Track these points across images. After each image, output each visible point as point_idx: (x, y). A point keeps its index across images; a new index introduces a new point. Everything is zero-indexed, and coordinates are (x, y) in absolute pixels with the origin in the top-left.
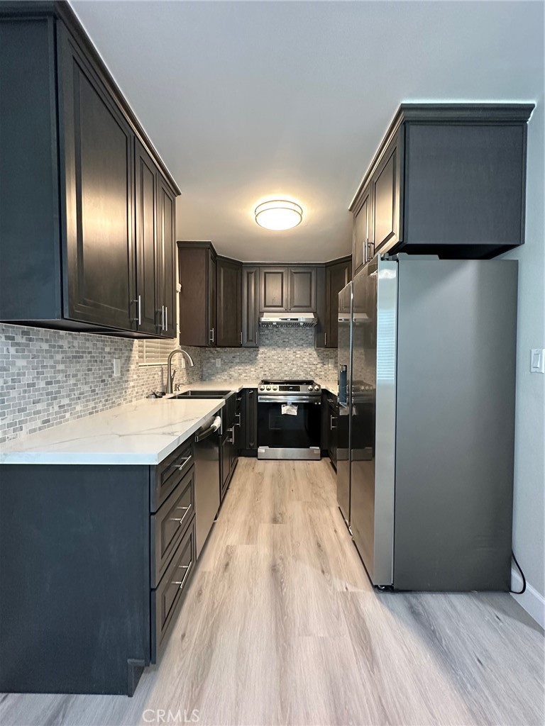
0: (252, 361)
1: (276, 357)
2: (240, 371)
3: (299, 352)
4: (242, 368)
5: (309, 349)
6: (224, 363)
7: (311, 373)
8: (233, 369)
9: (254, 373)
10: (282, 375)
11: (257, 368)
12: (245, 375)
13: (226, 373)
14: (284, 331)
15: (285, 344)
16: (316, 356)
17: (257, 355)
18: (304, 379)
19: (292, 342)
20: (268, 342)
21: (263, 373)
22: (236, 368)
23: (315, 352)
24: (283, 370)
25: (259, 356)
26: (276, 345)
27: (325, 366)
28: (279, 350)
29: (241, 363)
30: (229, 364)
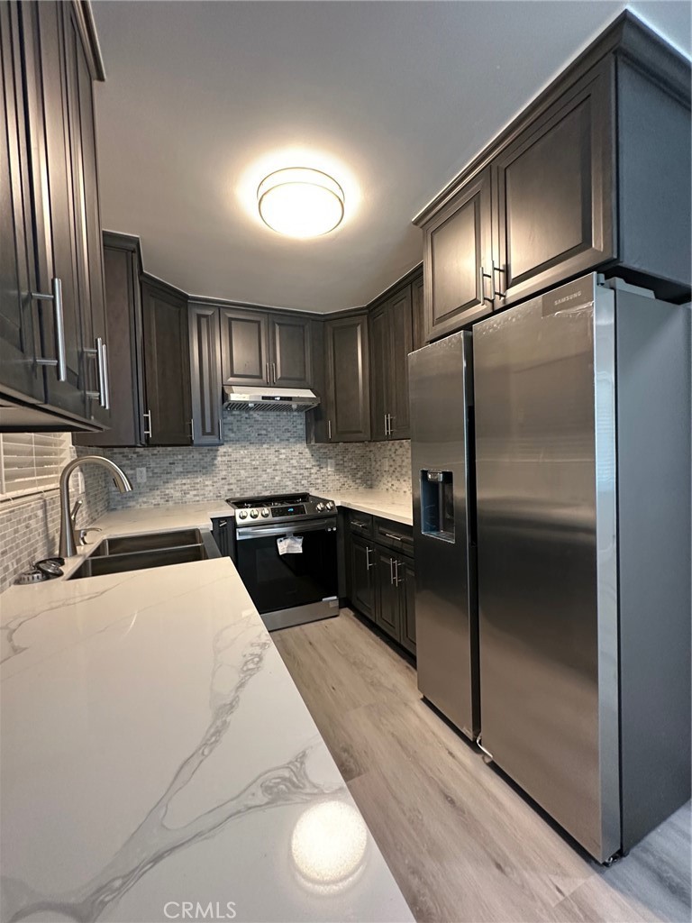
0: (207, 468)
1: (247, 460)
2: (185, 487)
3: (283, 451)
4: (189, 481)
5: (298, 445)
6: (154, 475)
7: (303, 482)
8: (170, 485)
9: (211, 488)
10: (260, 488)
11: (215, 479)
12: (195, 492)
13: (158, 492)
14: (260, 419)
15: (261, 439)
16: (309, 455)
17: (214, 458)
18: (293, 492)
19: (272, 435)
20: (232, 435)
21: (226, 487)
22: (178, 482)
23: (307, 450)
24: (260, 480)
25: (219, 459)
26: (245, 440)
27: (322, 471)
28: (252, 449)
29: (186, 473)
30: (162, 476)
